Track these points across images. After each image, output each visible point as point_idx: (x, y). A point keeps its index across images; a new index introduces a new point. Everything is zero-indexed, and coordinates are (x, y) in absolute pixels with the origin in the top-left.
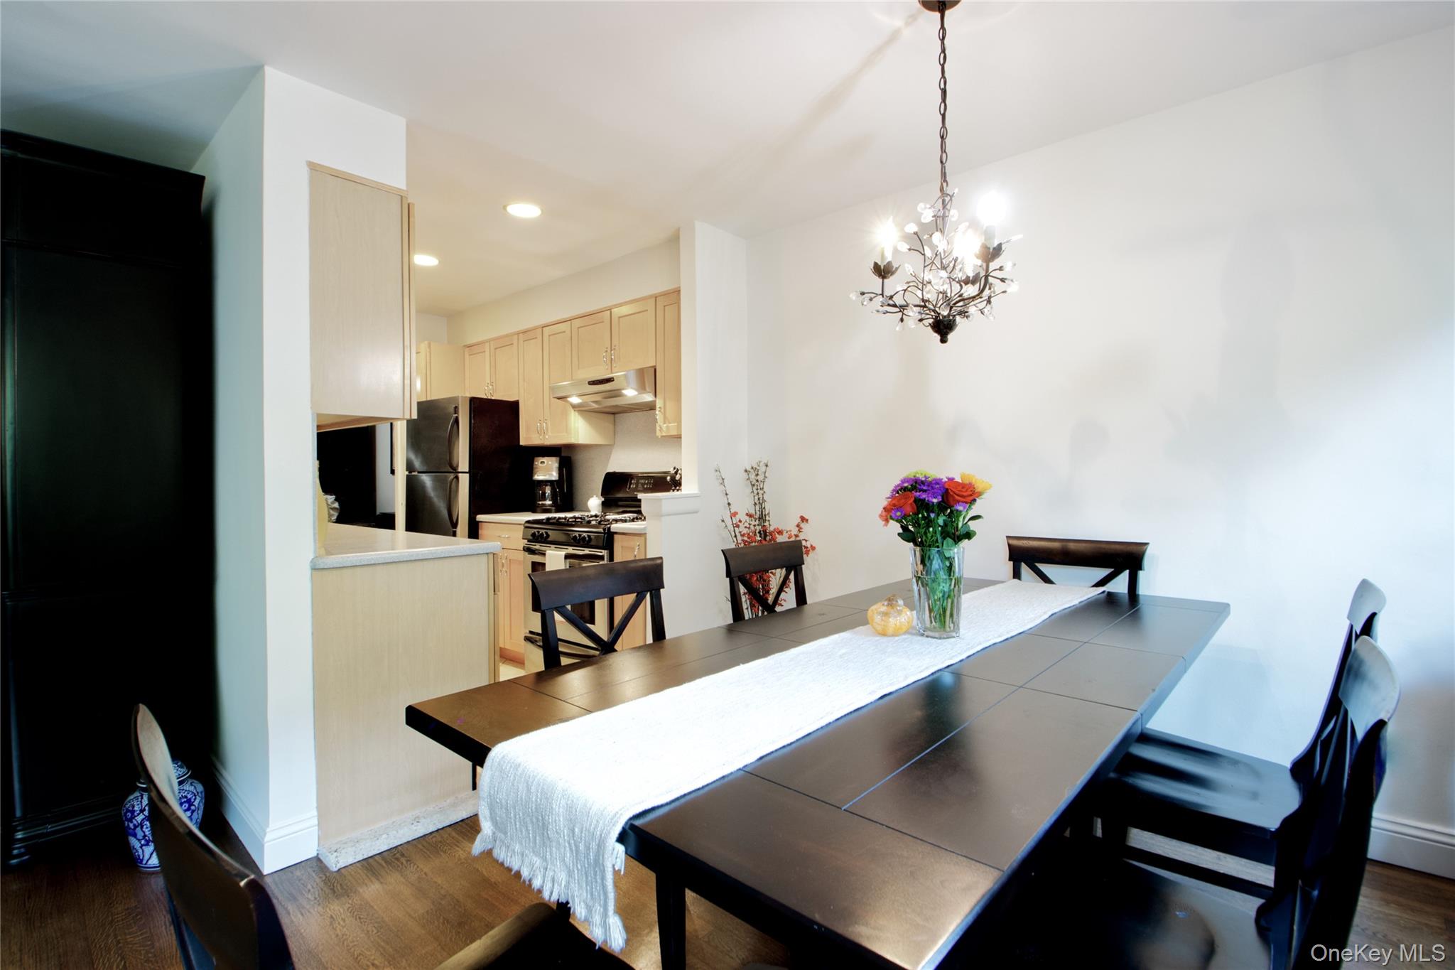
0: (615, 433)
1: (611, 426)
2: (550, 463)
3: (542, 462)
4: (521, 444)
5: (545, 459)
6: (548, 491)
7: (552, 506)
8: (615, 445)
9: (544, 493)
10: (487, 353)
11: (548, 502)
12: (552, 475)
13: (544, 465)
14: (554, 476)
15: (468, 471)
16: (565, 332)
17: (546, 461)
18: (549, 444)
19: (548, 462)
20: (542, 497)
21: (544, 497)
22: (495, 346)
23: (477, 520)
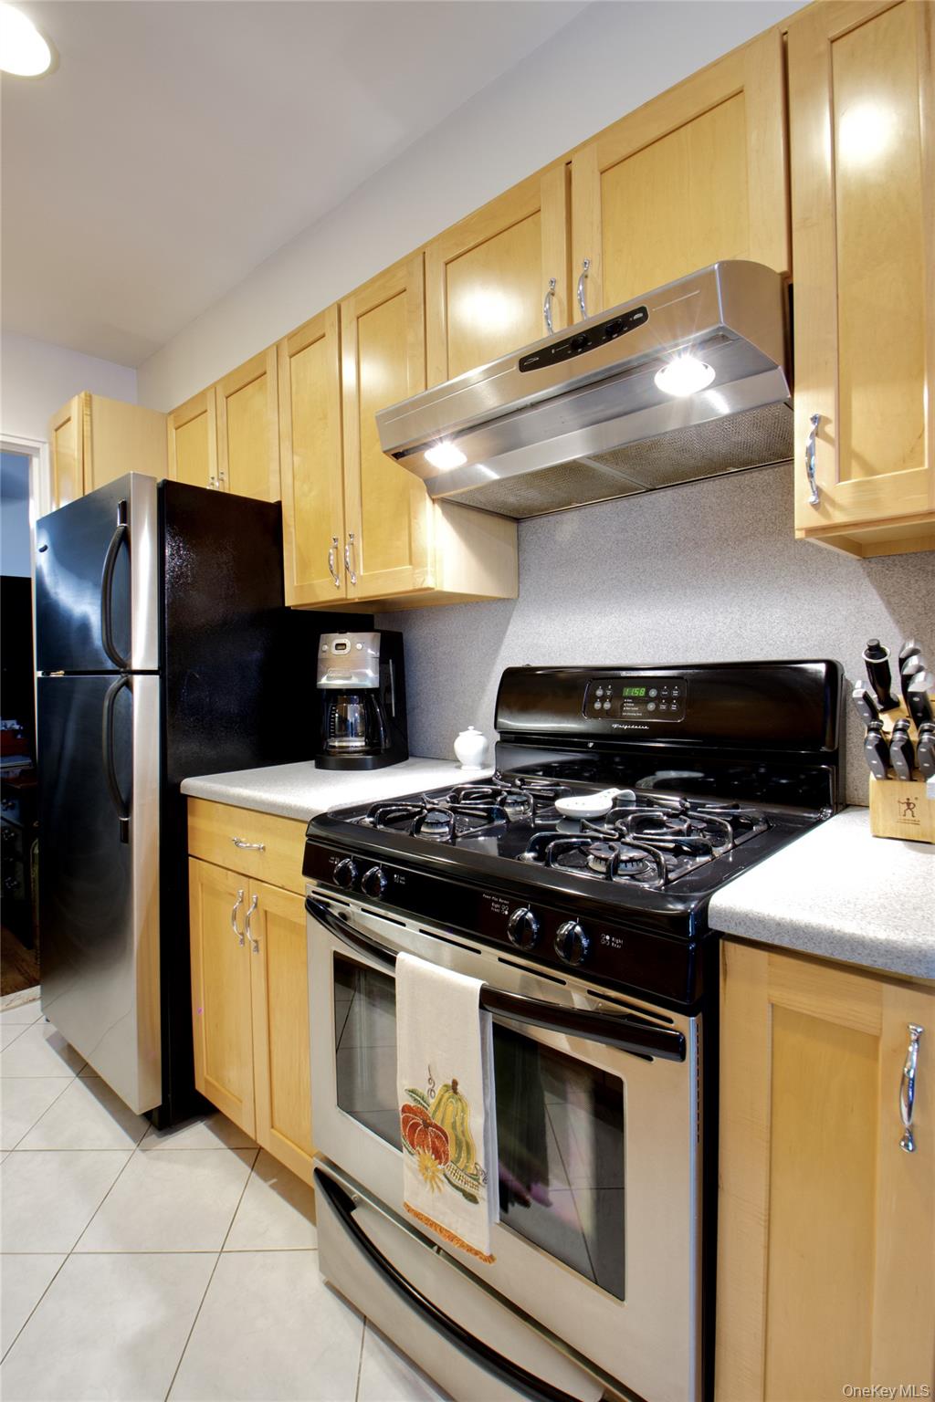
0: (520, 570)
1: (512, 552)
2: (359, 646)
3: (341, 646)
4: (287, 604)
5: (345, 638)
6: (354, 713)
7: (366, 753)
8: (520, 600)
9: (344, 720)
10: (211, 413)
11: (357, 743)
12: (363, 675)
13: (346, 651)
14: (368, 677)
15: (156, 668)
16: (405, 290)
17: (348, 644)
18: (354, 599)
19: (353, 645)
20: (340, 730)
21: (345, 729)
22: (228, 393)
23: (182, 791)
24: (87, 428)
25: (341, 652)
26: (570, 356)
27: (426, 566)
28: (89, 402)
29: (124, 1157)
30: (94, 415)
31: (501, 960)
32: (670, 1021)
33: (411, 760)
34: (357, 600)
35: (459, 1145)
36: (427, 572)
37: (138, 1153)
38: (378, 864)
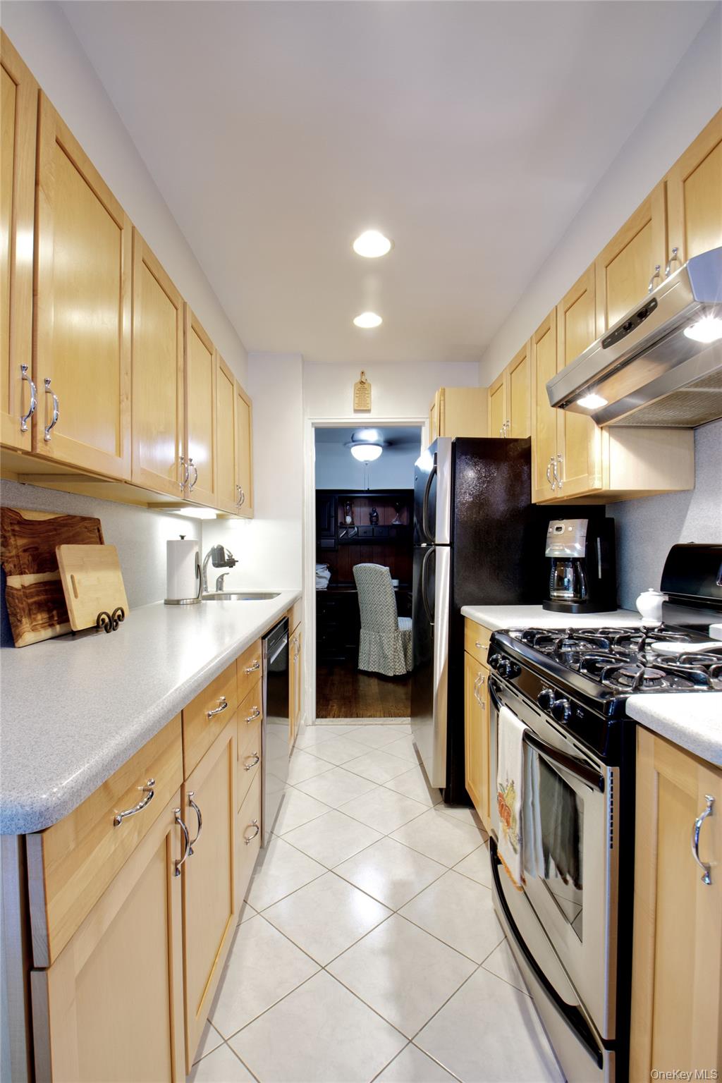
0: (695, 466)
1: (687, 454)
2: (570, 529)
3: (559, 529)
4: (532, 501)
5: (563, 524)
6: (570, 575)
8: (697, 490)
9: (561, 579)
10: (505, 385)
11: (569, 594)
12: (573, 548)
13: (562, 532)
14: (577, 549)
15: (448, 543)
16: (586, 291)
17: (564, 528)
18: (563, 497)
19: (566, 529)
20: (558, 585)
21: (561, 586)
22: (511, 371)
23: (462, 613)
24: (442, 408)
25: (559, 533)
26: (625, 336)
27: (594, 474)
28: (443, 393)
29: (426, 808)
30: (446, 400)
31: (547, 721)
32: (599, 766)
33: (619, 611)
34: (565, 498)
35: (513, 819)
36: (594, 478)
37: (433, 810)
38: (509, 659)
